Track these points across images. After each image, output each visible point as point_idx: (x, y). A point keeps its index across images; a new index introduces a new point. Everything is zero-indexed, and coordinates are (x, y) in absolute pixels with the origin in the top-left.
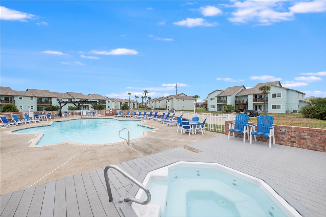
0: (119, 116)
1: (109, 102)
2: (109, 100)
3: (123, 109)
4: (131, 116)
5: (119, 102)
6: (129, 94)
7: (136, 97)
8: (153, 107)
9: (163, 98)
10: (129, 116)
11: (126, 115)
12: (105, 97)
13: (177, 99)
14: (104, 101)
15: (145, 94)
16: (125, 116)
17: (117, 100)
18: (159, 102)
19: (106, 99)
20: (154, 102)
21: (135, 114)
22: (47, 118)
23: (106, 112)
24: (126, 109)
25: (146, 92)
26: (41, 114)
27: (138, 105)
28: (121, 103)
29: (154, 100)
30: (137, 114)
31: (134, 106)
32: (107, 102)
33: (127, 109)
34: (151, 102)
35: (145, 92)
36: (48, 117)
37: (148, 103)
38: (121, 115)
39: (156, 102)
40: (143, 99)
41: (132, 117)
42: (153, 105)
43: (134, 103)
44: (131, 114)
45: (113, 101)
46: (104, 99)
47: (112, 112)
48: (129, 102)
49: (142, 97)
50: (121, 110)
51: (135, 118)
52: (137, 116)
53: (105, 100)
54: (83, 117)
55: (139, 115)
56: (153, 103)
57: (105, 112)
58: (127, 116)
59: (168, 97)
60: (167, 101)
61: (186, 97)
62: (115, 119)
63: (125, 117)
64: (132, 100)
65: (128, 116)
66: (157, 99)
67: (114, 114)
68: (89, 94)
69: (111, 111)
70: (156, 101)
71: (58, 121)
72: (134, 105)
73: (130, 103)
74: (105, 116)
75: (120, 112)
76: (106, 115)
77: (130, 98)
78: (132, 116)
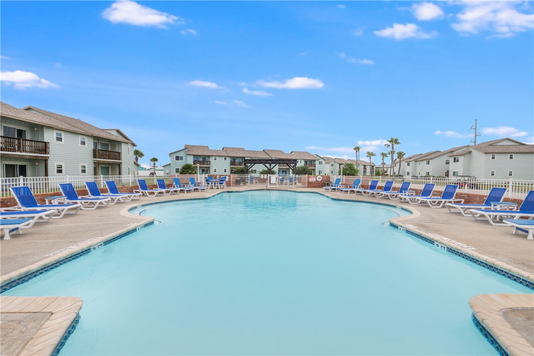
0: (335, 189)
1: (320, 163)
2: (321, 160)
3: (345, 174)
4: (362, 190)
5: (338, 165)
6: (357, 149)
7: (370, 155)
8: (408, 174)
9: (437, 154)
10: (358, 190)
11: (350, 187)
12: (315, 156)
13: (486, 153)
14: (312, 162)
15: (391, 146)
16: (349, 190)
17: (335, 161)
18: (425, 162)
19: (316, 159)
20: (411, 164)
21: (373, 187)
22: (219, 185)
23: (311, 180)
24: (350, 175)
25: (394, 141)
26: (216, 179)
27: (373, 169)
28: (340, 164)
29: (410, 158)
30: (380, 188)
31: (365, 172)
32: (317, 163)
33: (353, 175)
34: (404, 164)
35: (390, 141)
36: (220, 183)
37: (398, 165)
38: (339, 187)
39: (418, 163)
40: (385, 158)
41: (365, 192)
42: (409, 169)
43: (365, 166)
44: (363, 186)
45: (327, 161)
46: (313, 159)
47: (321, 180)
48: (356, 165)
49: (384, 155)
50: (340, 177)
51: (373, 195)
52: (381, 192)
53: (314, 161)
54: (269, 187)
55: (387, 188)
56: (408, 165)
57: (308, 180)
58: (353, 191)
59: (452, 152)
60: (451, 160)
61: (521, 147)
62: (324, 195)
63: (347, 191)
64: (361, 161)
65: (355, 190)
66: (420, 156)
67: (325, 183)
68: (292, 152)
69: (319, 178)
70: (416, 161)
71: (229, 190)
72: (366, 169)
73: (358, 165)
74: (308, 187)
75: (338, 181)
76: (311, 185)
77: (358, 157)
78: (367, 191)
